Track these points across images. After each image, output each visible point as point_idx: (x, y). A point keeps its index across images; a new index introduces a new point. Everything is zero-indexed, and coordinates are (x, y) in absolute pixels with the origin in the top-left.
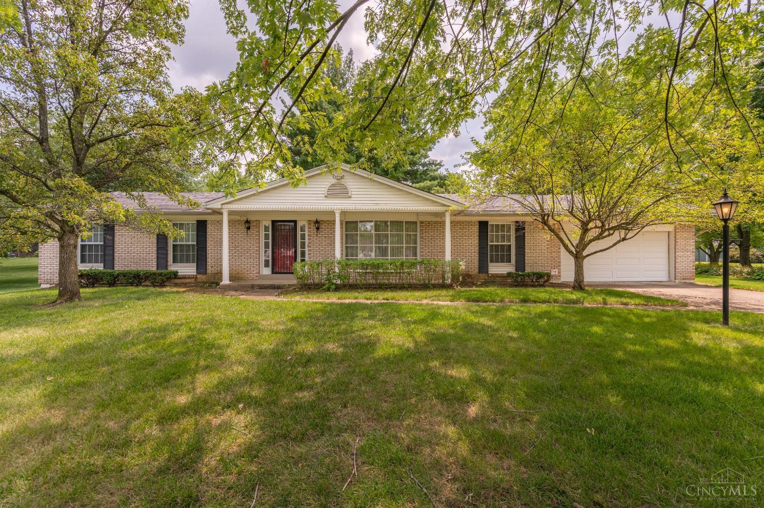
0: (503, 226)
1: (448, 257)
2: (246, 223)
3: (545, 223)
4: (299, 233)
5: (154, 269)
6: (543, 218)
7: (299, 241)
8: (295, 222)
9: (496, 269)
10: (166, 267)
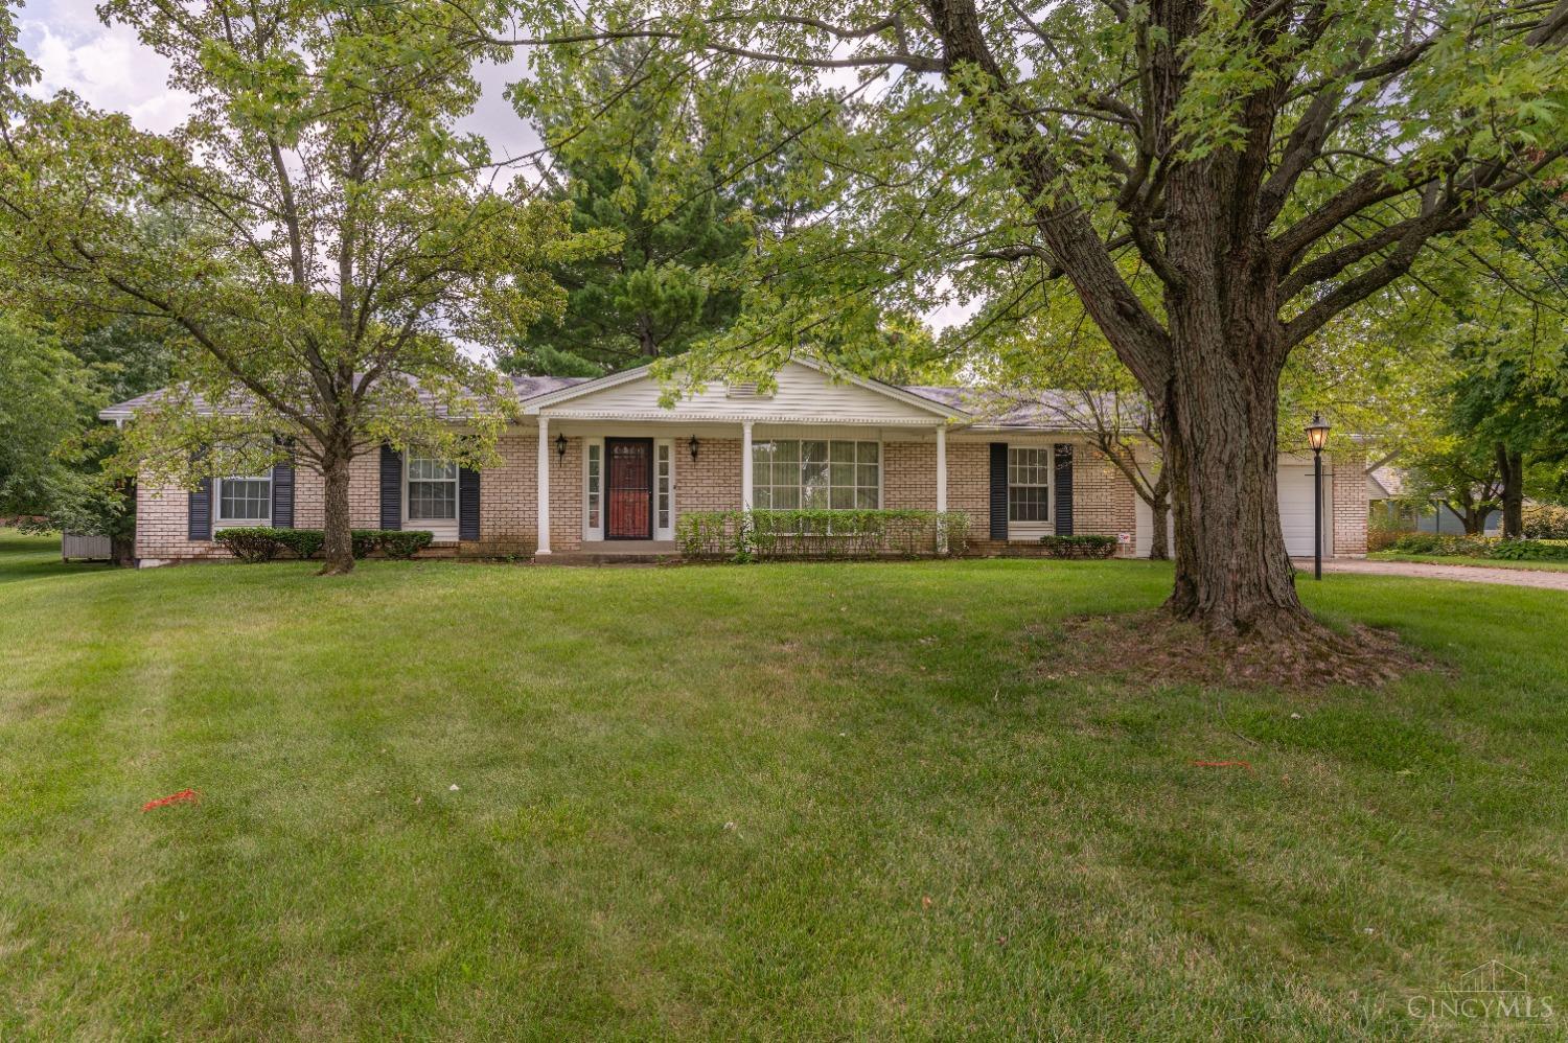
0: (1033, 452)
1: (942, 506)
2: (557, 443)
3: (1105, 449)
4: (657, 462)
5: (377, 528)
6: (1102, 441)
7: (657, 476)
8: (649, 442)
9: (1023, 531)
10: (398, 524)
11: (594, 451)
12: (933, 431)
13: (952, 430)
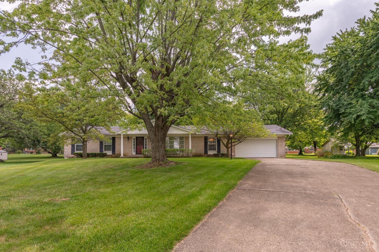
0: (213, 138)
1: (190, 148)
2: (128, 138)
4: (145, 141)
5: (99, 152)
7: (145, 143)
8: (143, 137)
9: (210, 153)
10: (102, 152)
11: (134, 139)
12: (189, 134)
13: (192, 134)
